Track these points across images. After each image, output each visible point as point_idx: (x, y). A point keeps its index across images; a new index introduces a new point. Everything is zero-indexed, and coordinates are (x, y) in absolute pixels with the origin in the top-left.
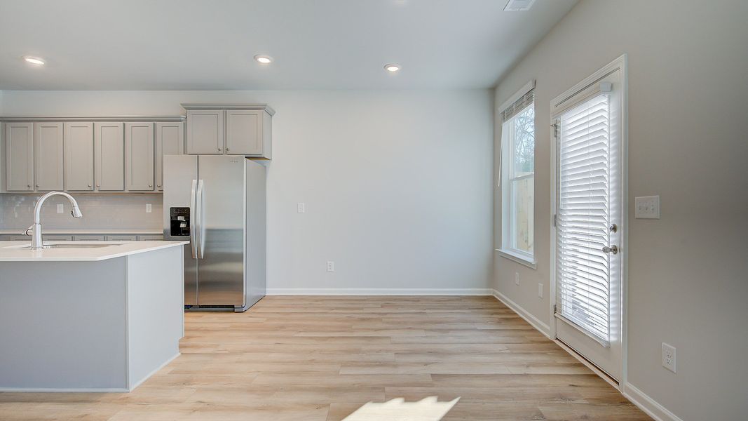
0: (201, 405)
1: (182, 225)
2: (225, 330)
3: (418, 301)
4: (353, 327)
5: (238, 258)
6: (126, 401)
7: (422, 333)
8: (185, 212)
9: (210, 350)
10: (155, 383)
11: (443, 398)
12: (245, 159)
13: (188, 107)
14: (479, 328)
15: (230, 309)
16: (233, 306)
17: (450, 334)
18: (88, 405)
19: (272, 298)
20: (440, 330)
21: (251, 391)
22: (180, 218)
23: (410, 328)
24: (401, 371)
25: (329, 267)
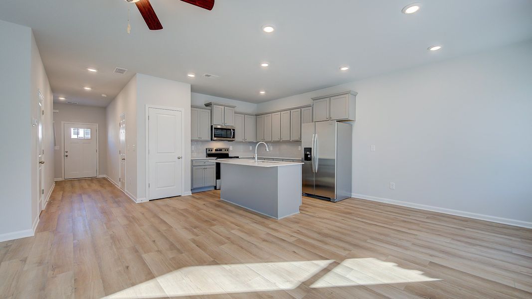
0: (298, 231)
1: (309, 156)
2: (322, 208)
3: (467, 221)
4: (394, 224)
5: (332, 176)
6: (276, 222)
7: (449, 240)
8: (310, 150)
9: (312, 214)
10: (288, 220)
11: (426, 274)
12: (336, 123)
13: (314, 99)
14: (513, 252)
15: (328, 199)
16: (330, 198)
17: (475, 247)
18: (265, 219)
19: (354, 199)
20: (467, 243)
21: (319, 233)
22: (308, 153)
23: (439, 235)
24: (408, 253)
25: (391, 186)
